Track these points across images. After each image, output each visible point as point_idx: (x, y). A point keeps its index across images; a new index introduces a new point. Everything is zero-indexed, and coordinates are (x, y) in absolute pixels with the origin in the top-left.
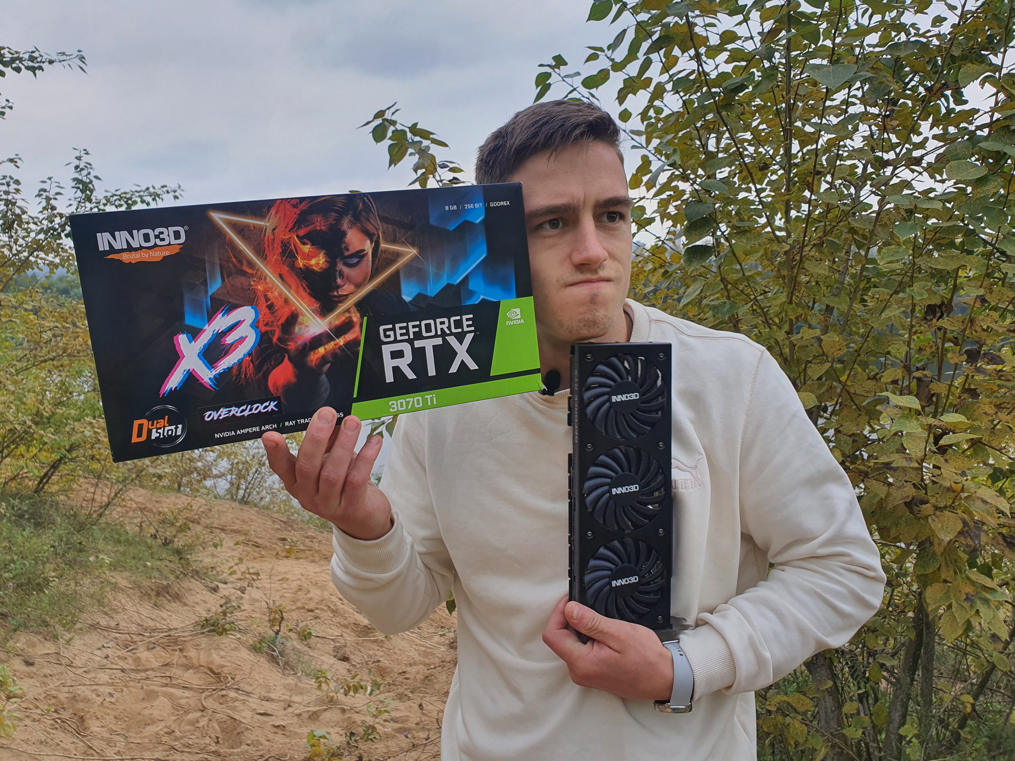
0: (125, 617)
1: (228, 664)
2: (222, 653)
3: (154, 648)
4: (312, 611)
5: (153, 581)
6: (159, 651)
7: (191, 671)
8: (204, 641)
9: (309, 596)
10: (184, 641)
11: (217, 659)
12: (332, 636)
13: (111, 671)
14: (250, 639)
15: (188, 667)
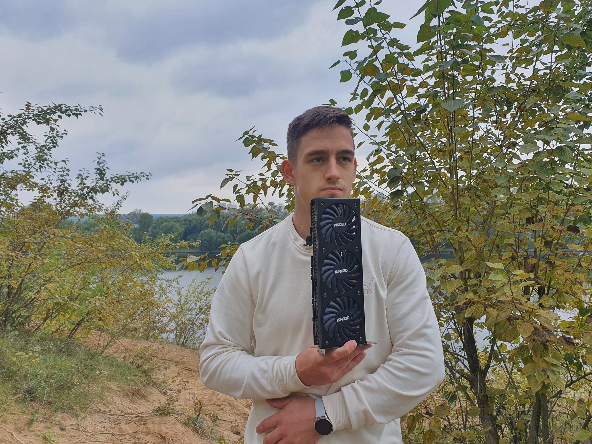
0: (115, 407)
1: (170, 432)
2: (167, 426)
3: (130, 423)
4: (219, 406)
5: (131, 387)
6: (132, 424)
7: (150, 436)
8: (157, 419)
9: (218, 397)
10: (146, 419)
11: (164, 429)
12: (230, 420)
13: (106, 435)
14: (183, 418)
15: (147, 434)
